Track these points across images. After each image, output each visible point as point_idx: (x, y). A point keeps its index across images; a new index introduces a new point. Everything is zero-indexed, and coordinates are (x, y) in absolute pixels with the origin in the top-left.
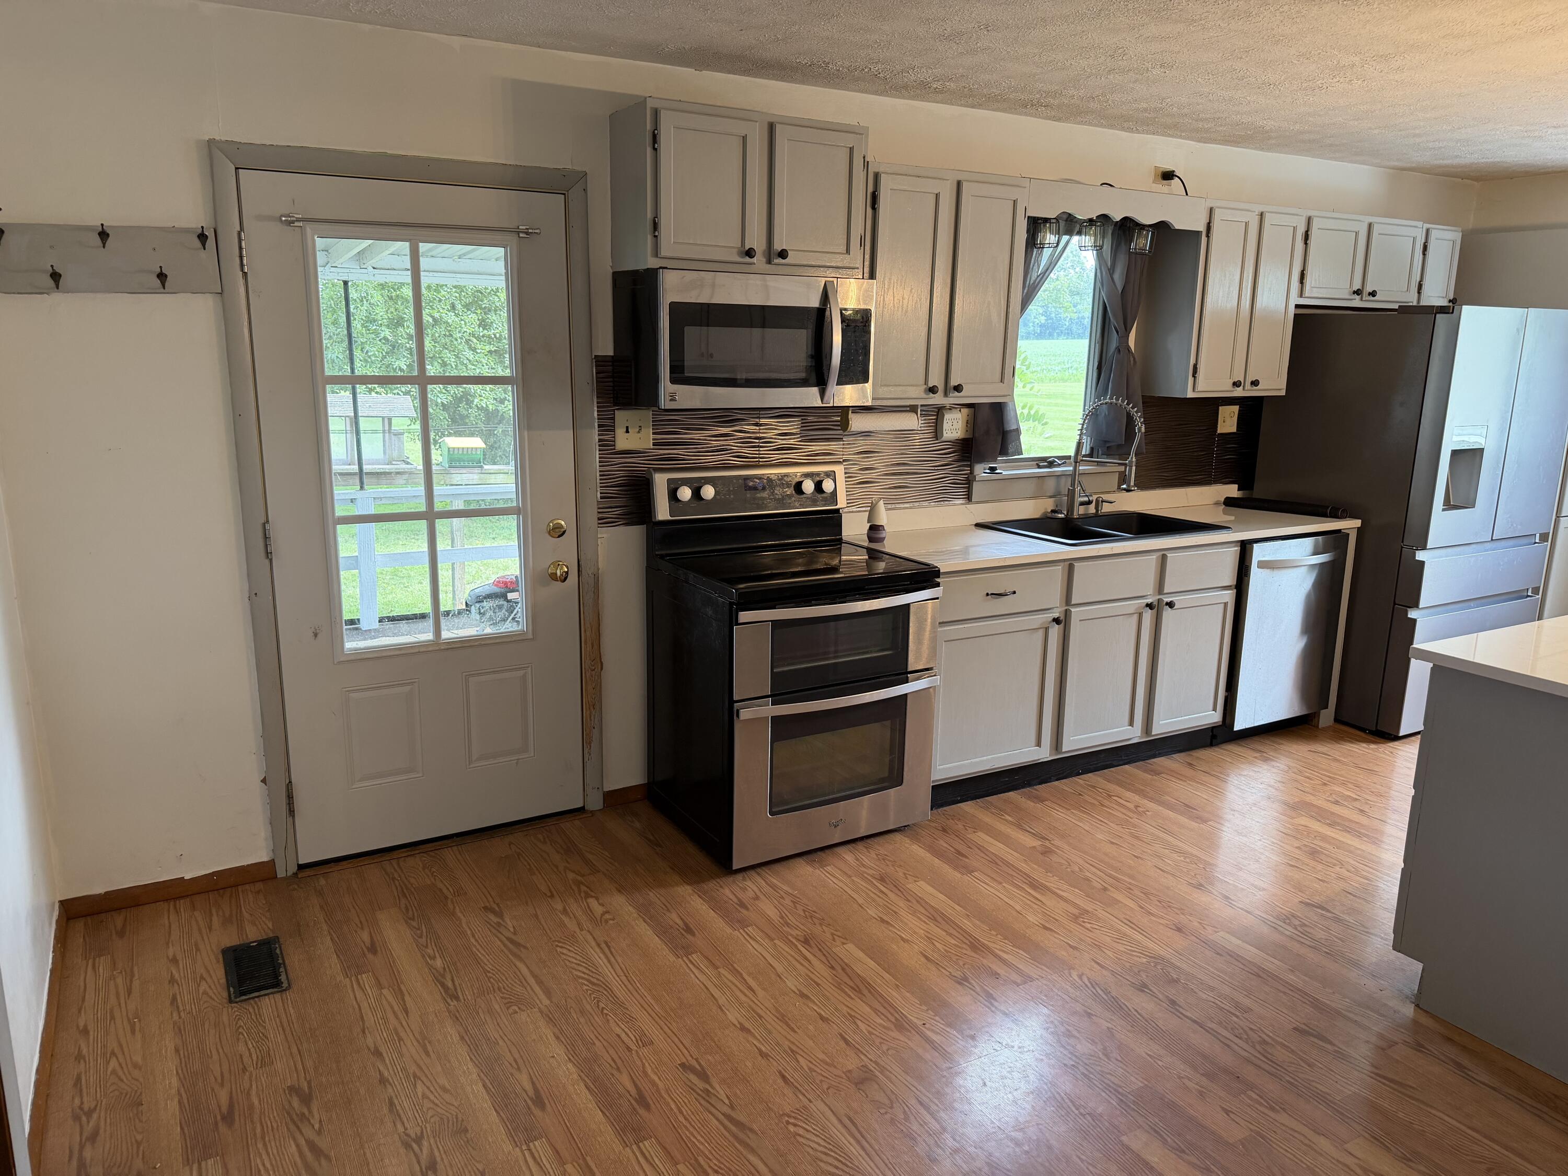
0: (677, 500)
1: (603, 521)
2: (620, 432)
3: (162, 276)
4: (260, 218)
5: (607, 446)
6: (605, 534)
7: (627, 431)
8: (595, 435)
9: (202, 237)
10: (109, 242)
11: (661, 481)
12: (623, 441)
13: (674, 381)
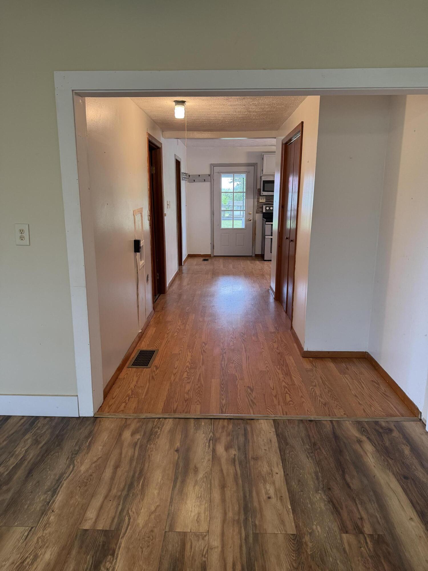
0: (266, 209)
1: (257, 213)
2: (260, 200)
3: (205, 180)
4: (216, 172)
5: (258, 201)
6: (257, 215)
7: (261, 199)
8: (256, 200)
9: (209, 175)
10: (200, 176)
11: (264, 207)
12: (261, 201)
13: (263, 191)
